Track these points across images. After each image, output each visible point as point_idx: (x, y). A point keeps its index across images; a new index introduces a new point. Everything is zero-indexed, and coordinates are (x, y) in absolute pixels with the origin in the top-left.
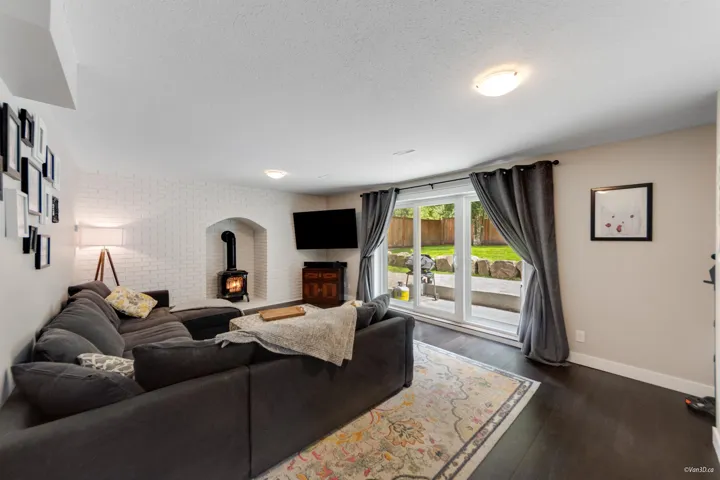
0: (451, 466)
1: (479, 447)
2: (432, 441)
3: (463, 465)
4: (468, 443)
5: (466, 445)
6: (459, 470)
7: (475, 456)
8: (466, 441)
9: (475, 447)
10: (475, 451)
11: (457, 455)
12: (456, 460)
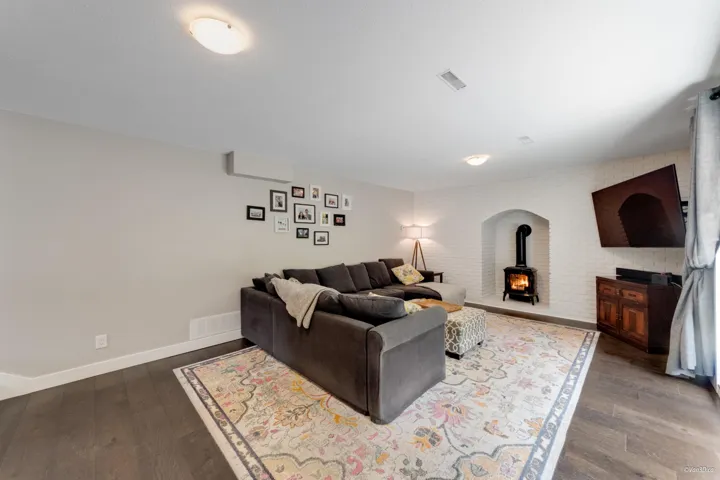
0: (239, 440)
1: (248, 469)
2: (274, 432)
3: (235, 449)
4: (259, 461)
5: (256, 458)
6: (232, 445)
7: (240, 462)
8: (262, 459)
9: (250, 465)
10: (245, 464)
11: (248, 446)
12: (243, 445)
